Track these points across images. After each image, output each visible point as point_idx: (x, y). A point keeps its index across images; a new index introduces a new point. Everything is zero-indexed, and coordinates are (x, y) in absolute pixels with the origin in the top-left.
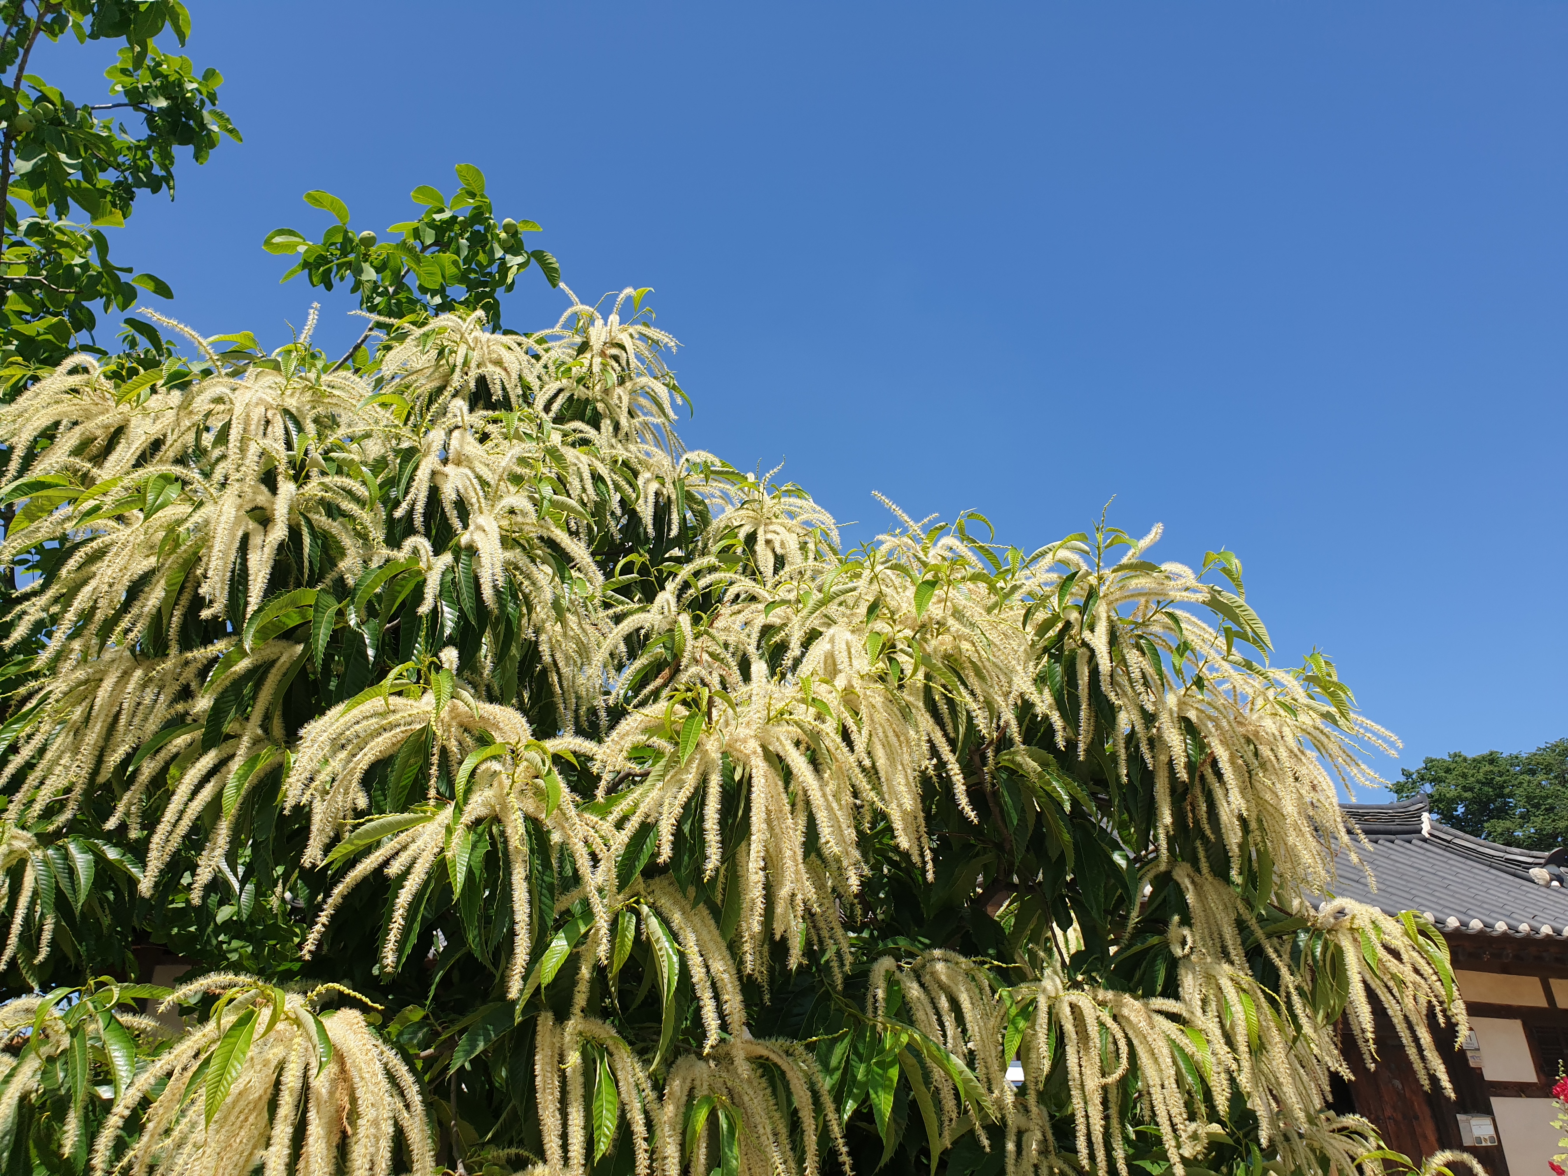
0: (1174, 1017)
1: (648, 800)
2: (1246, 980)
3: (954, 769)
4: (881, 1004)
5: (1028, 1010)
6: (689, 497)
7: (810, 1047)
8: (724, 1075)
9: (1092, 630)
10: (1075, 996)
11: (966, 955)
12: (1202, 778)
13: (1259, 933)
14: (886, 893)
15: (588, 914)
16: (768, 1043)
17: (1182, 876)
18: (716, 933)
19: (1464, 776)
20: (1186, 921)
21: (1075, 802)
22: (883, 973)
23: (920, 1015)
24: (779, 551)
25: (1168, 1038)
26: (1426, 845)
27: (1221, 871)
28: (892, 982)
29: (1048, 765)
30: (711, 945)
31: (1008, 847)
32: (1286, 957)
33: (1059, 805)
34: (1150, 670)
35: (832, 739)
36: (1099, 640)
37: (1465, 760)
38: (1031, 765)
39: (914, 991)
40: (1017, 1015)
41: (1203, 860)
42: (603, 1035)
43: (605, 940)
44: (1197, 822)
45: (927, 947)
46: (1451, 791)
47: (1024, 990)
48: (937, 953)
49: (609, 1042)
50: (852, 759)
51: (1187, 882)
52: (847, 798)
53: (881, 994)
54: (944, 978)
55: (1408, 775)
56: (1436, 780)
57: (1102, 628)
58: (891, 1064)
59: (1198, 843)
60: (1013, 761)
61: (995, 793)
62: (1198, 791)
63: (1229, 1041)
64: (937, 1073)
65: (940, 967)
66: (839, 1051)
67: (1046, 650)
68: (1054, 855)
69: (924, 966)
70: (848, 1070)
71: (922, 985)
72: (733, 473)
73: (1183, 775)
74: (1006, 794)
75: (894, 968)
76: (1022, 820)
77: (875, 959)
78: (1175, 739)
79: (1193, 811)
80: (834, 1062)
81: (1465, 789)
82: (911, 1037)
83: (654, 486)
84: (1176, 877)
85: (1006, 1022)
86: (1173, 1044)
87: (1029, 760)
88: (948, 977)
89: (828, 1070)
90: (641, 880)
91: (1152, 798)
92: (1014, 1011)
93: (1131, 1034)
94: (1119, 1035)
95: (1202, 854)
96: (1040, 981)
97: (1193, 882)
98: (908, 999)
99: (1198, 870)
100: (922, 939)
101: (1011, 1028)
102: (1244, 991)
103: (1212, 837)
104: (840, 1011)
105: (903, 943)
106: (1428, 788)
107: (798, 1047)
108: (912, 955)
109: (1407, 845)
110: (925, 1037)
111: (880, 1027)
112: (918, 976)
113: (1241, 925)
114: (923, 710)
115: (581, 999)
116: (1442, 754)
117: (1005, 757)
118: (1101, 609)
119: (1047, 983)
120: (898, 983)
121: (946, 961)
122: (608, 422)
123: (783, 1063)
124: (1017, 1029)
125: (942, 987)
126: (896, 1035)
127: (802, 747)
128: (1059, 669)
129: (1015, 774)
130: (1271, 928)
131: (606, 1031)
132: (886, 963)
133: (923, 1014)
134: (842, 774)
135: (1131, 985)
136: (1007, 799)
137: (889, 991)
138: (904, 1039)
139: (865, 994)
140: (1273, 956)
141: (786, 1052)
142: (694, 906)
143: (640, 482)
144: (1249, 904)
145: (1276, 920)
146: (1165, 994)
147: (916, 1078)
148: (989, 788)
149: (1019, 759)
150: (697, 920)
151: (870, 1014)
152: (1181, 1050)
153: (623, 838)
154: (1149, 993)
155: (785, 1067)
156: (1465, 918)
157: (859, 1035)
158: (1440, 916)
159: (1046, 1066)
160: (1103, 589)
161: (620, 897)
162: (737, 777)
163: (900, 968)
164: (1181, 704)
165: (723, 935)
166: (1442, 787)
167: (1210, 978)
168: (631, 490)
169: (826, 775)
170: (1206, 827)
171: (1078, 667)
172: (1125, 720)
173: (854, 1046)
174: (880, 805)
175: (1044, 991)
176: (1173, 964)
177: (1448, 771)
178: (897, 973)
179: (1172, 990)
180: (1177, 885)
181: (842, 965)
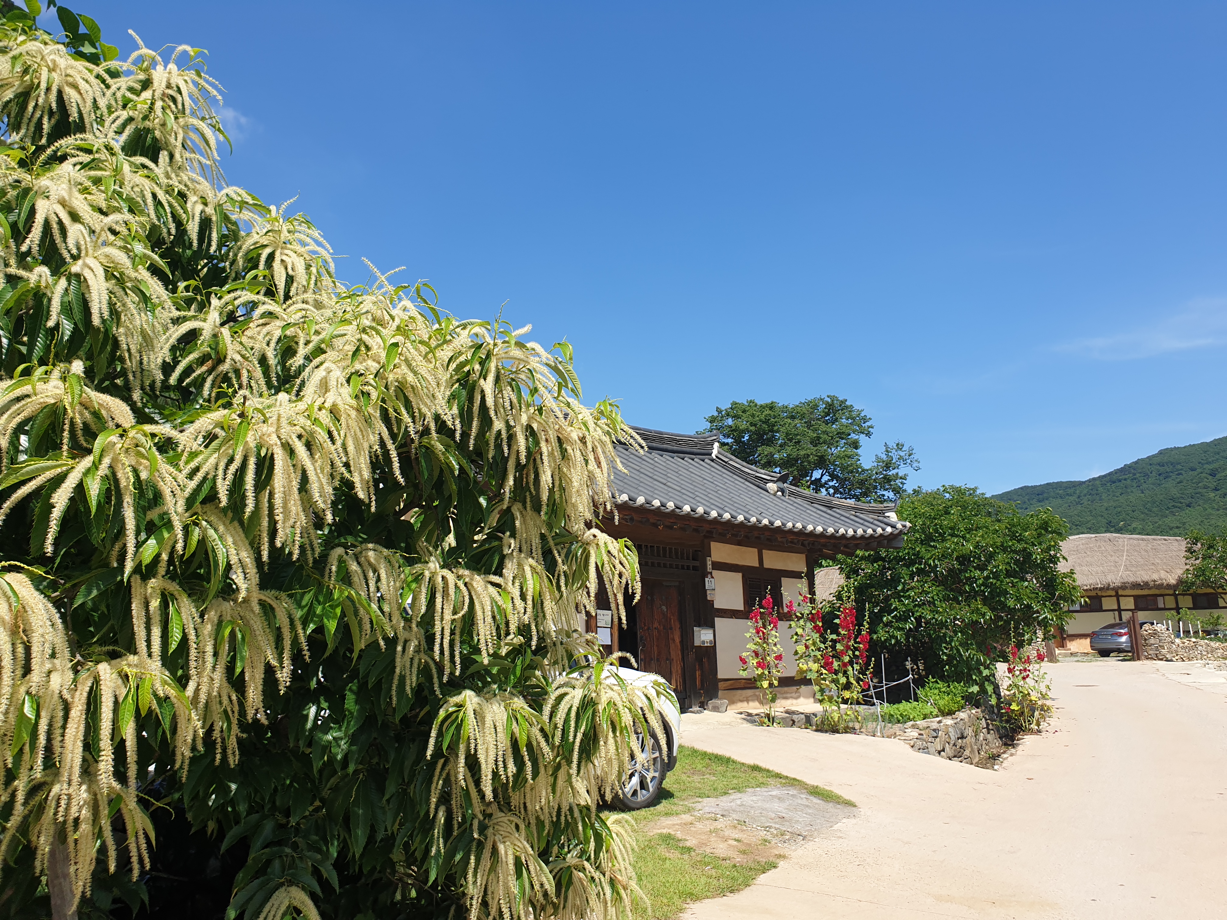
0: (497, 585)
1: (208, 464)
2: (540, 568)
3: (394, 454)
4: (334, 574)
5: (418, 578)
6: (226, 218)
7: (290, 596)
8: (239, 609)
9: (485, 379)
10: (446, 572)
11: (387, 547)
12: (535, 460)
13: (552, 543)
14: (343, 506)
15: (169, 525)
16: (265, 593)
17: (516, 511)
18: (243, 535)
19: (753, 416)
20: (513, 535)
21: (461, 469)
22: (337, 557)
23: (356, 579)
24: (290, 272)
25: (491, 597)
26: (712, 464)
27: (537, 508)
28: (341, 561)
29: (450, 446)
30: (240, 543)
31: (420, 487)
32: (563, 555)
33: (452, 471)
34: (515, 400)
35: (322, 436)
36: (488, 385)
37: (756, 405)
38: (440, 447)
39: (354, 567)
40: (412, 582)
41: (528, 503)
42: (172, 589)
43: (181, 541)
44: (527, 483)
45: (365, 541)
46: (743, 425)
47: (418, 567)
48: (370, 546)
49: (175, 593)
50: (333, 448)
51: (518, 515)
52: (328, 469)
53: (334, 568)
54: (372, 560)
55: (719, 411)
56: (736, 417)
57: (491, 378)
58: (337, 606)
59: (528, 493)
60: (429, 443)
61: (417, 459)
62: (531, 467)
63: (523, 597)
64: (362, 611)
65: (371, 554)
66: (307, 599)
67: (458, 380)
68: (446, 494)
69: (361, 552)
70: (311, 608)
71: (359, 563)
72: (260, 205)
73: (523, 461)
74: (423, 461)
75: (343, 554)
76: (430, 475)
77: (333, 548)
78: (521, 442)
79: (527, 478)
80: (304, 603)
81: (752, 424)
82: (349, 593)
83: (199, 207)
84: (513, 510)
85: (405, 586)
86: (493, 600)
87: (438, 444)
88: (375, 559)
89: (300, 606)
90: (199, 506)
91: (506, 468)
92: (410, 579)
93: (473, 593)
94: (466, 594)
95: (528, 500)
96: (427, 563)
97: (521, 513)
98: (349, 571)
99: (525, 508)
100: (362, 535)
101: (406, 589)
102: (537, 573)
103: (534, 493)
104: (308, 576)
105: (350, 540)
106: (730, 421)
107: (283, 595)
108: (355, 546)
109: (701, 462)
110: (357, 593)
111: (331, 586)
112: (357, 558)
113: (543, 537)
114: (379, 418)
115: (162, 570)
116: (743, 400)
117: (425, 440)
118: (493, 366)
119: (431, 565)
120: (344, 562)
121: (374, 550)
122: (166, 153)
123: (274, 604)
124: (410, 589)
125: (370, 564)
126: (341, 592)
127: (303, 440)
128: (464, 393)
129: (429, 450)
130: (558, 541)
131: (173, 587)
132: (340, 551)
133: (357, 579)
134: (326, 454)
135: (479, 566)
136: (423, 464)
137: (339, 567)
138: (346, 594)
139: (324, 567)
140: (556, 555)
141: (276, 598)
142: (232, 521)
143: (189, 205)
144: (550, 526)
145: (563, 536)
146: (495, 574)
147: (350, 612)
148: (413, 456)
149: (433, 442)
150: (231, 529)
151: (326, 579)
152: (496, 603)
153: (192, 485)
154: (488, 572)
155: (274, 605)
156: (721, 512)
157: (319, 591)
158: (708, 509)
159: (423, 610)
160: (496, 350)
161: (187, 515)
162: (263, 455)
163: (347, 553)
164: (530, 418)
165: (247, 538)
166: (738, 422)
167: (520, 565)
168: (182, 211)
169: (317, 457)
170: (532, 487)
171: (475, 394)
172: (498, 425)
173: (316, 597)
174: (347, 475)
175: (429, 569)
176: (503, 558)
177: (744, 411)
178: (345, 556)
179: (499, 572)
180: (513, 514)
181: (313, 554)
